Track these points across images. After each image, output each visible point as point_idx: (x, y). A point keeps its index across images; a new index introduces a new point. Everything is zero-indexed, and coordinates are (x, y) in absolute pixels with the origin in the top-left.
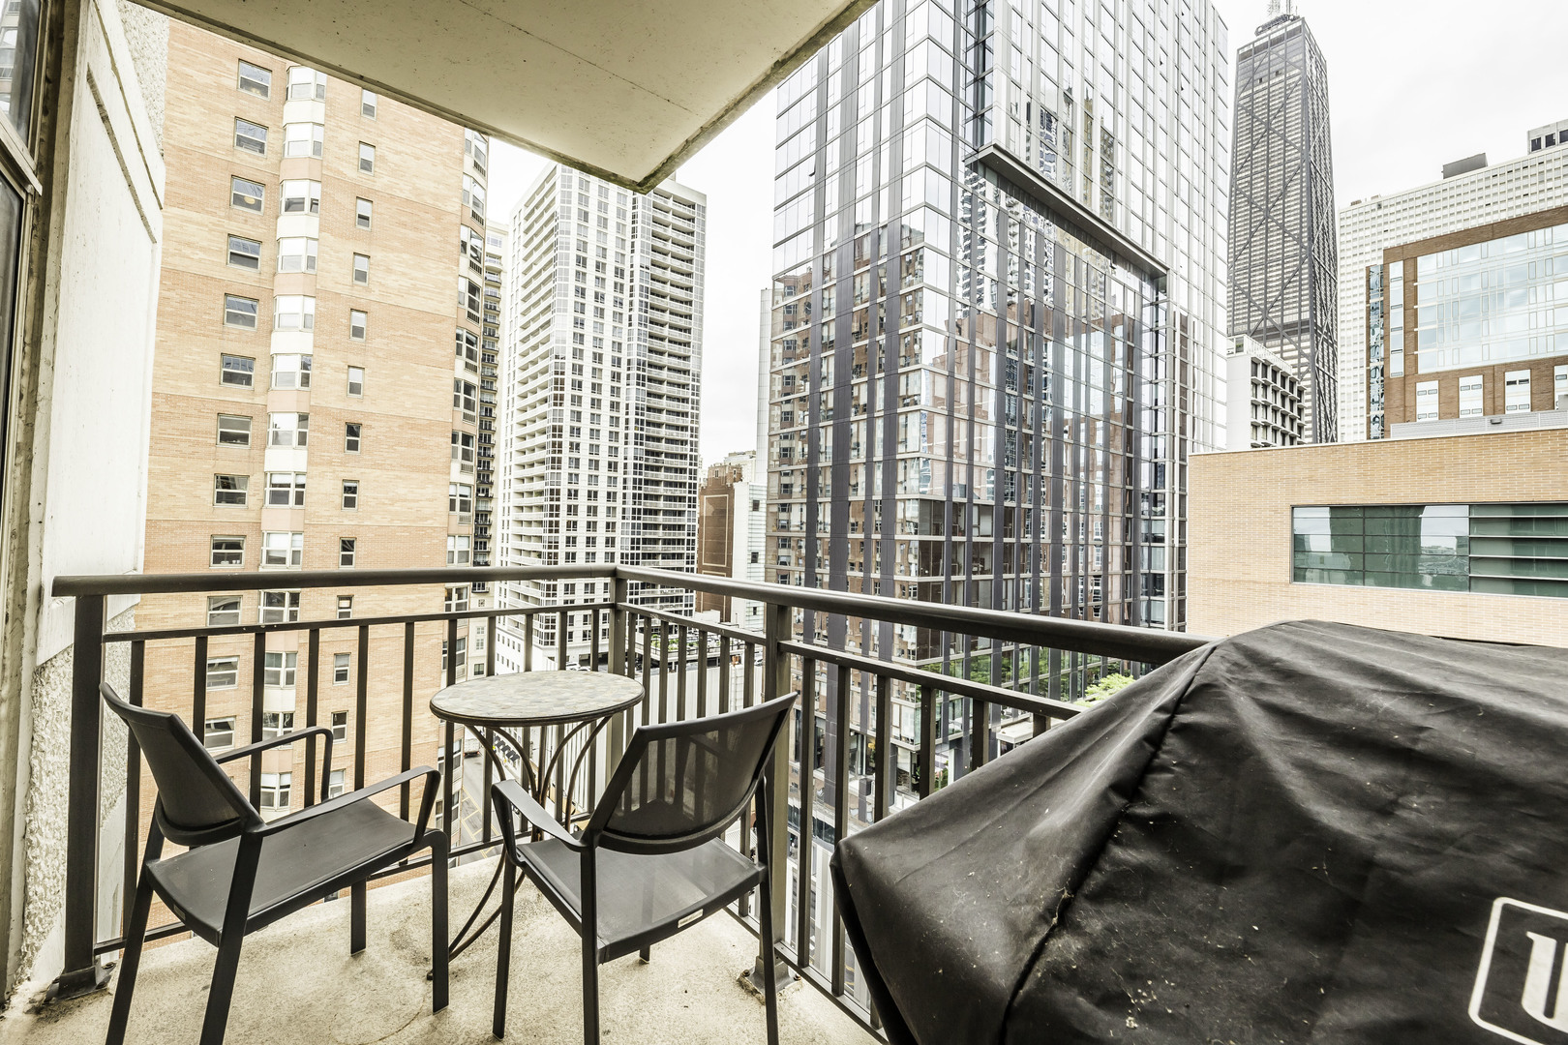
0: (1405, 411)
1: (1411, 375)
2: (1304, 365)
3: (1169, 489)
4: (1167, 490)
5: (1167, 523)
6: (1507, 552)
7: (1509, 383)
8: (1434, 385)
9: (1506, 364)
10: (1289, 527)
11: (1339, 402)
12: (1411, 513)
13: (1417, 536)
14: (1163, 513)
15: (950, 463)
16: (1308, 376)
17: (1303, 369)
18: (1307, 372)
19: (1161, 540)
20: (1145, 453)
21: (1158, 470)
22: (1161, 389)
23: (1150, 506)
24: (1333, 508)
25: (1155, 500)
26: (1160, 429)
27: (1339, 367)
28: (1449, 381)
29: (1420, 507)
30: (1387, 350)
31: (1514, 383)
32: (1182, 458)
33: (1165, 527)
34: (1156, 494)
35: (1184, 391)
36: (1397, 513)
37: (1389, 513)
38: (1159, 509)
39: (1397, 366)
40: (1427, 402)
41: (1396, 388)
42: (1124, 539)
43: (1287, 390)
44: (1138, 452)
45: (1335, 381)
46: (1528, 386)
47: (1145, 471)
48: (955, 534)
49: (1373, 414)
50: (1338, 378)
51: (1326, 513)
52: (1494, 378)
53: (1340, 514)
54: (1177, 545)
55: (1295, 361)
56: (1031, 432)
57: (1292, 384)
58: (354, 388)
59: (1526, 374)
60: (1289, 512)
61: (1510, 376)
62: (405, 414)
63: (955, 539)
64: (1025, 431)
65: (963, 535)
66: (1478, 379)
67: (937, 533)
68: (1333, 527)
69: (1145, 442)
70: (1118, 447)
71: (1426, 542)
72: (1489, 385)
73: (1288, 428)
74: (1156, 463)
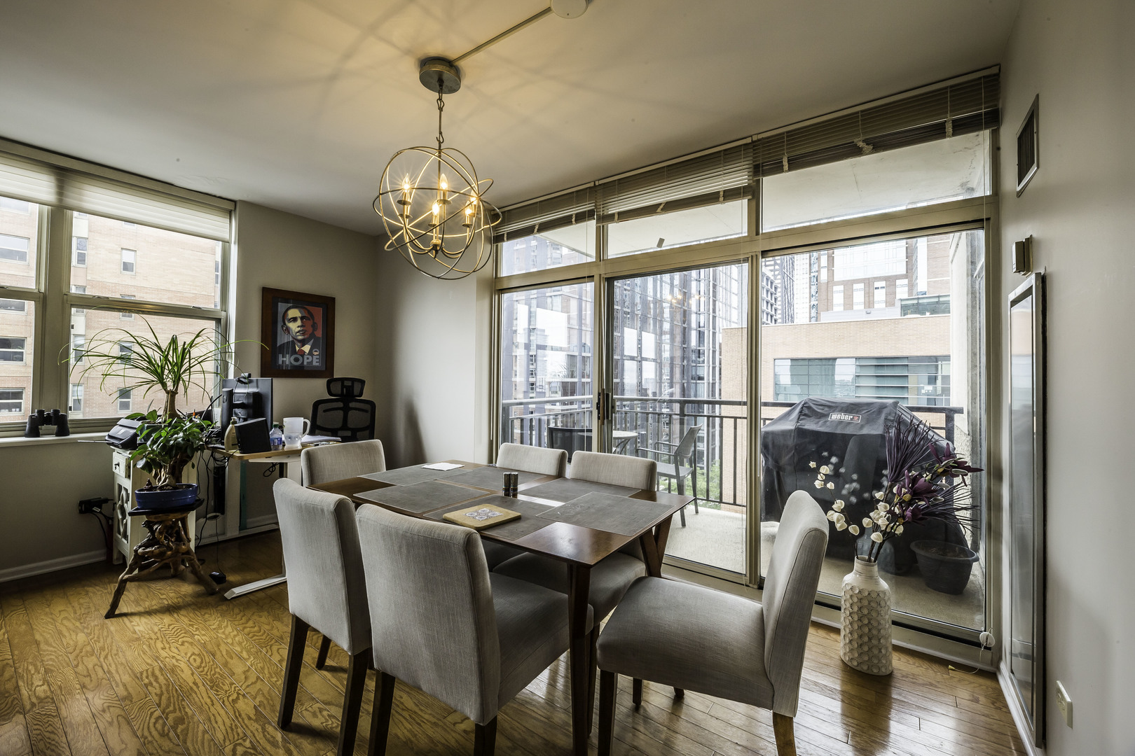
0: (828, 302)
1: (831, 282)
2: (777, 270)
3: (706, 347)
4: (705, 348)
5: (706, 368)
6: (874, 383)
7: (876, 288)
8: (841, 288)
9: (874, 278)
10: (773, 370)
11: (795, 293)
12: (831, 362)
13: (833, 375)
14: (703, 362)
15: (580, 330)
16: (779, 277)
17: (777, 273)
18: (779, 274)
19: (701, 378)
20: (694, 325)
21: (701, 335)
22: (702, 284)
23: (696, 357)
24: (792, 360)
25: (699, 353)
26: (702, 310)
27: (795, 272)
28: (848, 285)
29: (835, 359)
30: (819, 266)
31: (878, 288)
32: (714, 328)
33: (704, 371)
34: (699, 350)
35: (715, 286)
36: (824, 362)
37: (820, 363)
38: (701, 359)
39: (824, 276)
40: (838, 298)
41: (823, 288)
42: (683, 378)
43: (769, 287)
44: (689, 324)
45: (793, 281)
46: (884, 290)
47: (694, 335)
48: (583, 377)
49: (812, 303)
50: (795, 279)
51: (789, 362)
52: (869, 283)
53: (796, 363)
54: (711, 381)
55: (772, 268)
56: (629, 311)
57: (772, 283)
58: (127, 267)
59: (883, 284)
60: (772, 362)
61: (877, 284)
62: (173, 289)
63: (583, 380)
64: (625, 310)
65: (589, 378)
66: (862, 285)
67: (572, 377)
68: (791, 371)
69: (693, 317)
70: (678, 322)
71: (837, 378)
72: (867, 289)
73: (769, 310)
74: (699, 331)
